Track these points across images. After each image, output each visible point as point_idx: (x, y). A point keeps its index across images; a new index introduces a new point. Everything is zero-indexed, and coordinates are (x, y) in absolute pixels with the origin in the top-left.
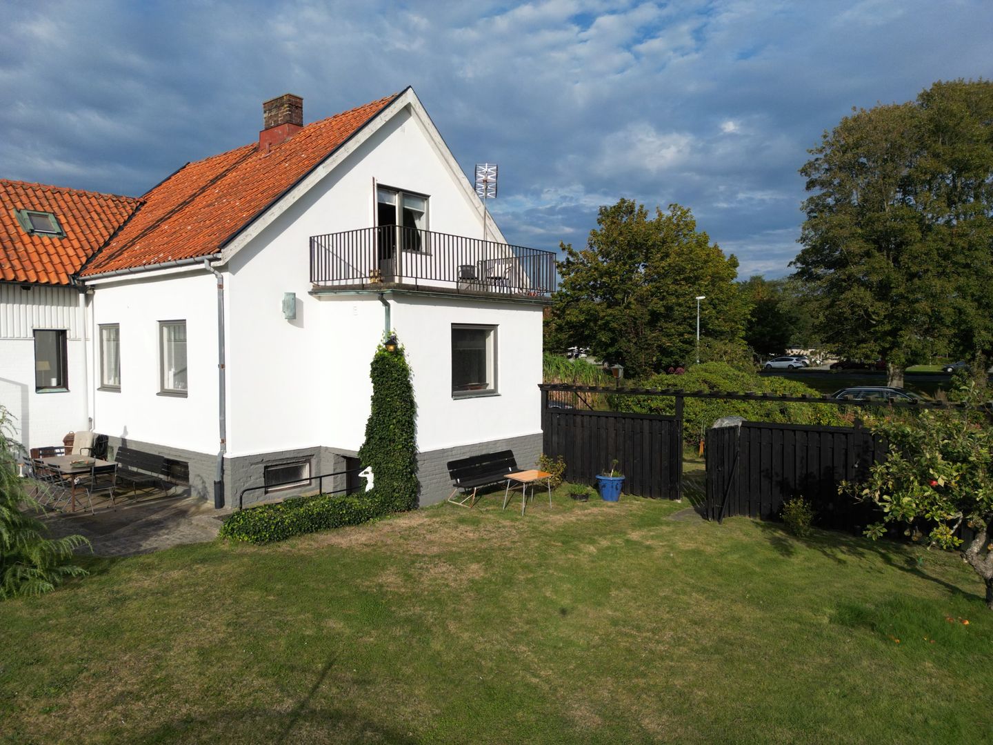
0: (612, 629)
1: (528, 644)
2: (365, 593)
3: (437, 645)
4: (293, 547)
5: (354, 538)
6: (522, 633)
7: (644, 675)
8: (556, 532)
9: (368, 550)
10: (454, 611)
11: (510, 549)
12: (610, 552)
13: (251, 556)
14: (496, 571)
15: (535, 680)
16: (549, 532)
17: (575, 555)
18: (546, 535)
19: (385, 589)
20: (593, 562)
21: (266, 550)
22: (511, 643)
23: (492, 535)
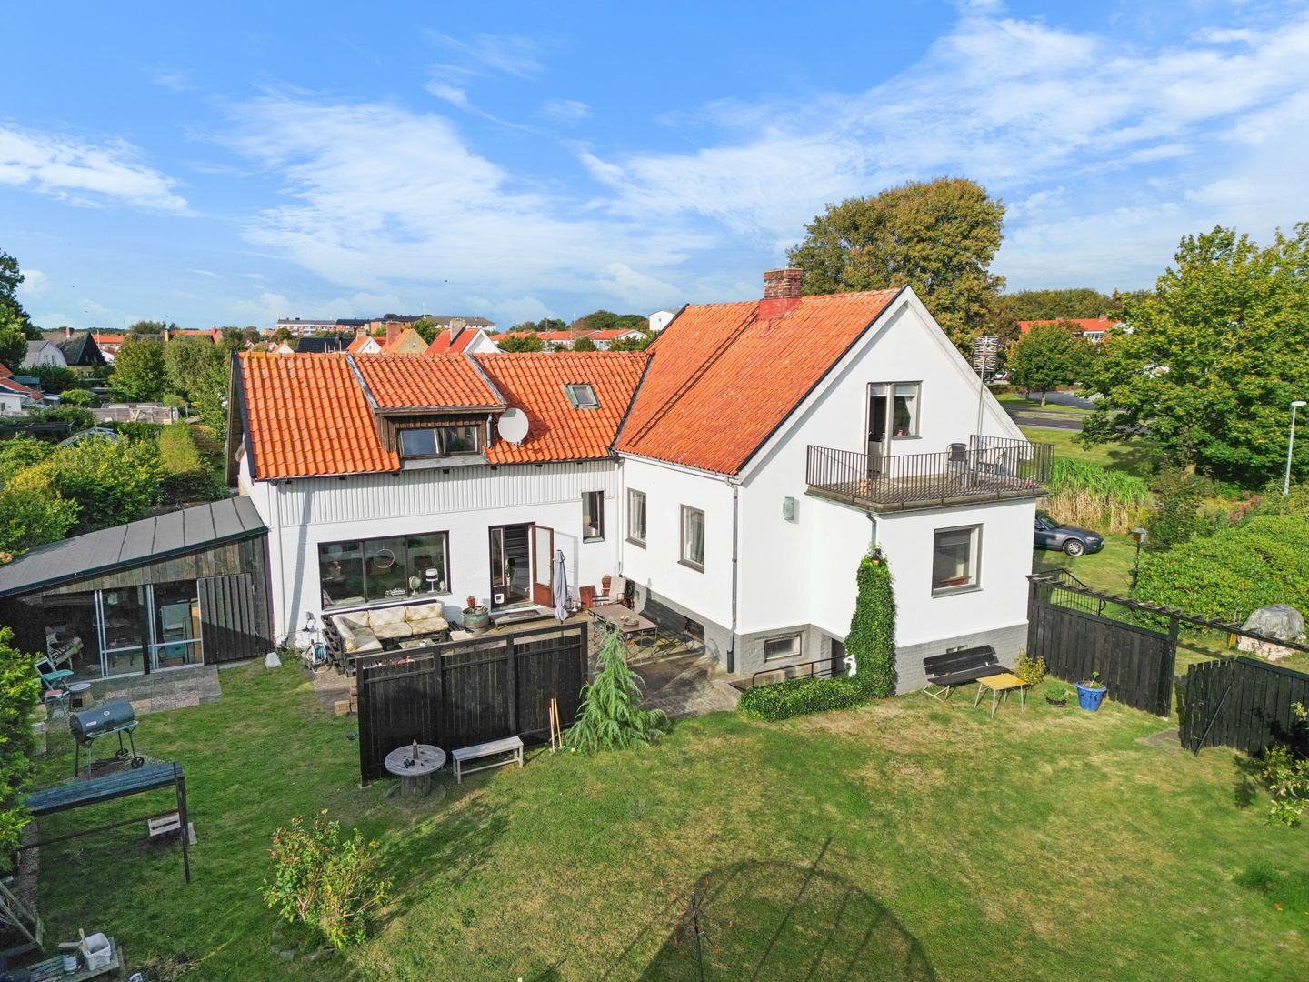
0: (1038, 852)
1: (968, 852)
2: (851, 784)
3: (901, 840)
4: (794, 726)
5: (839, 724)
6: (965, 842)
7: (1049, 893)
8: (1021, 743)
9: (852, 739)
10: (917, 813)
11: (972, 758)
12: (1064, 775)
13: (765, 730)
14: (956, 779)
15: (967, 881)
16: (1013, 742)
17: (1030, 773)
18: (1010, 745)
19: (865, 782)
20: (1045, 783)
21: (773, 728)
22: (956, 848)
23: (958, 739)
